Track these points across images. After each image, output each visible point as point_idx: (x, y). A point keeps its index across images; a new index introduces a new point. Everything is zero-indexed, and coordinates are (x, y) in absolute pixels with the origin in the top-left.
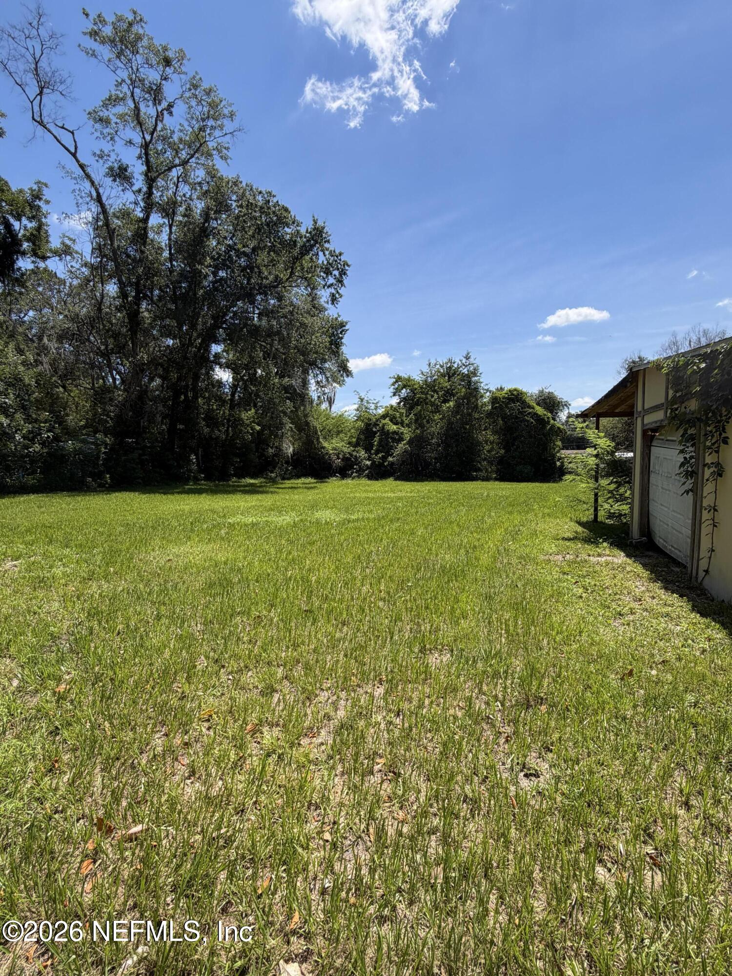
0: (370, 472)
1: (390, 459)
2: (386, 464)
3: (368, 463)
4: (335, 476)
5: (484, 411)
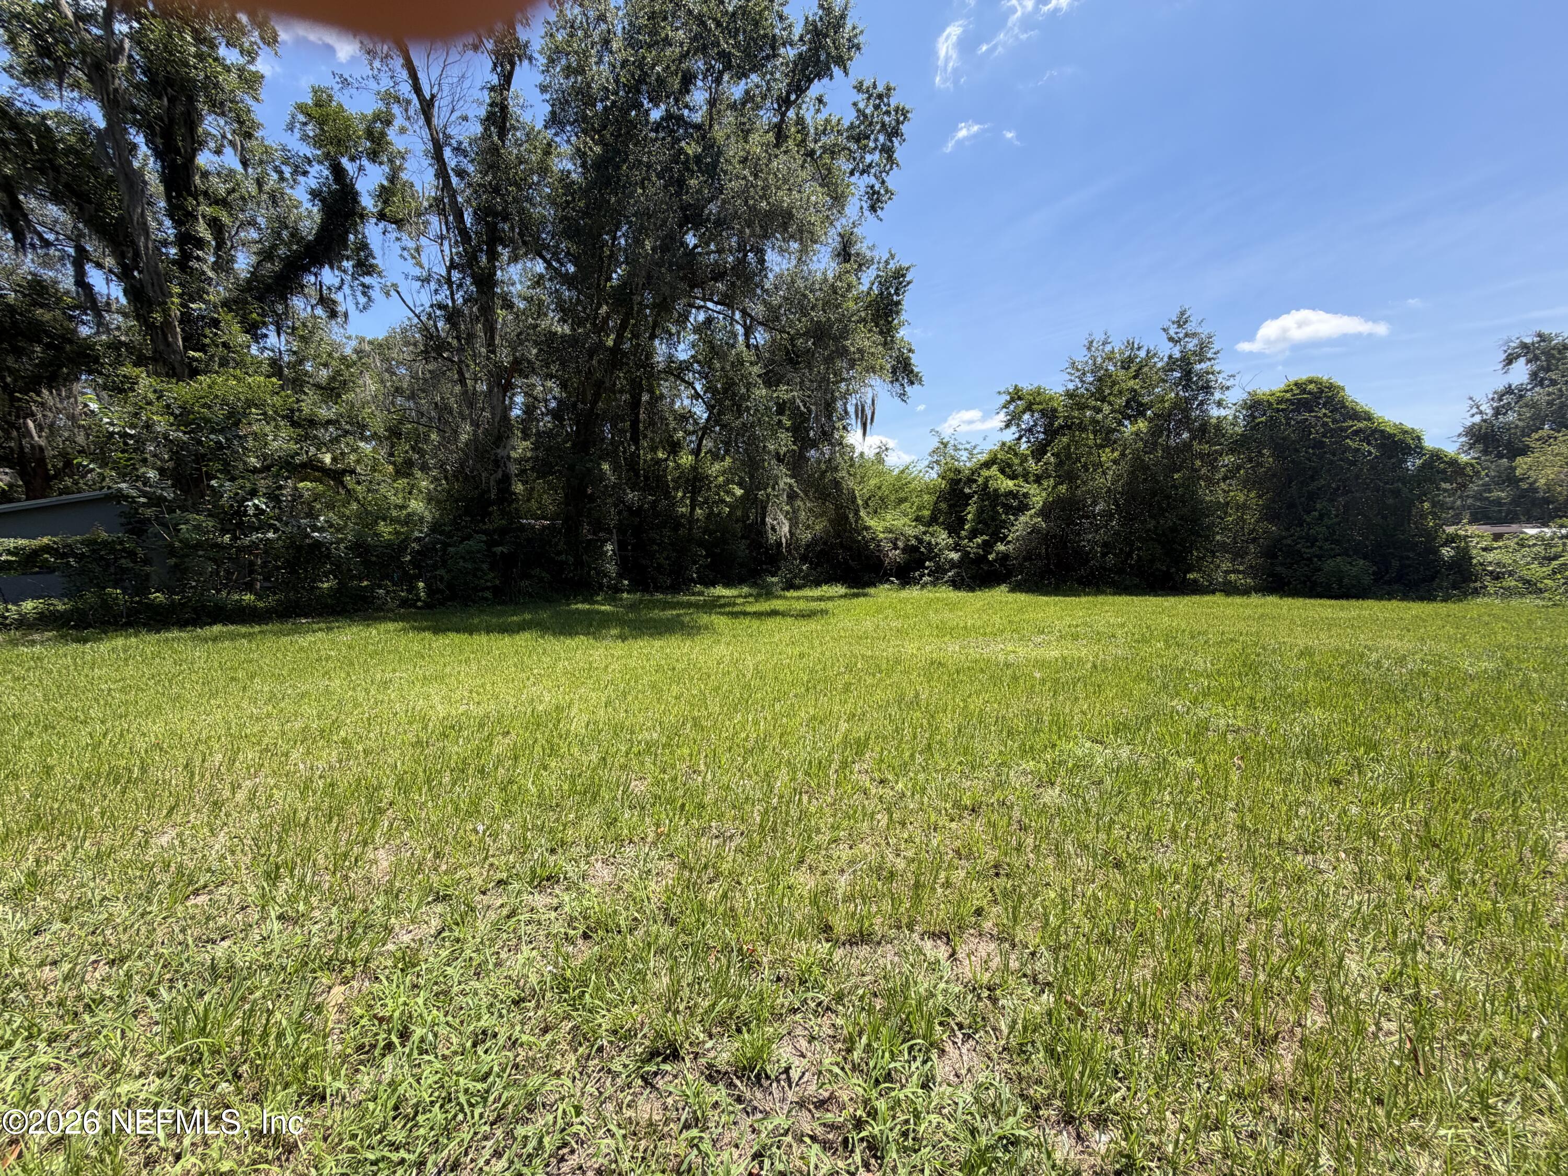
0: (958, 574)
1: (1001, 547)
2: (990, 557)
3: (955, 556)
4: (887, 581)
5: (1224, 436)
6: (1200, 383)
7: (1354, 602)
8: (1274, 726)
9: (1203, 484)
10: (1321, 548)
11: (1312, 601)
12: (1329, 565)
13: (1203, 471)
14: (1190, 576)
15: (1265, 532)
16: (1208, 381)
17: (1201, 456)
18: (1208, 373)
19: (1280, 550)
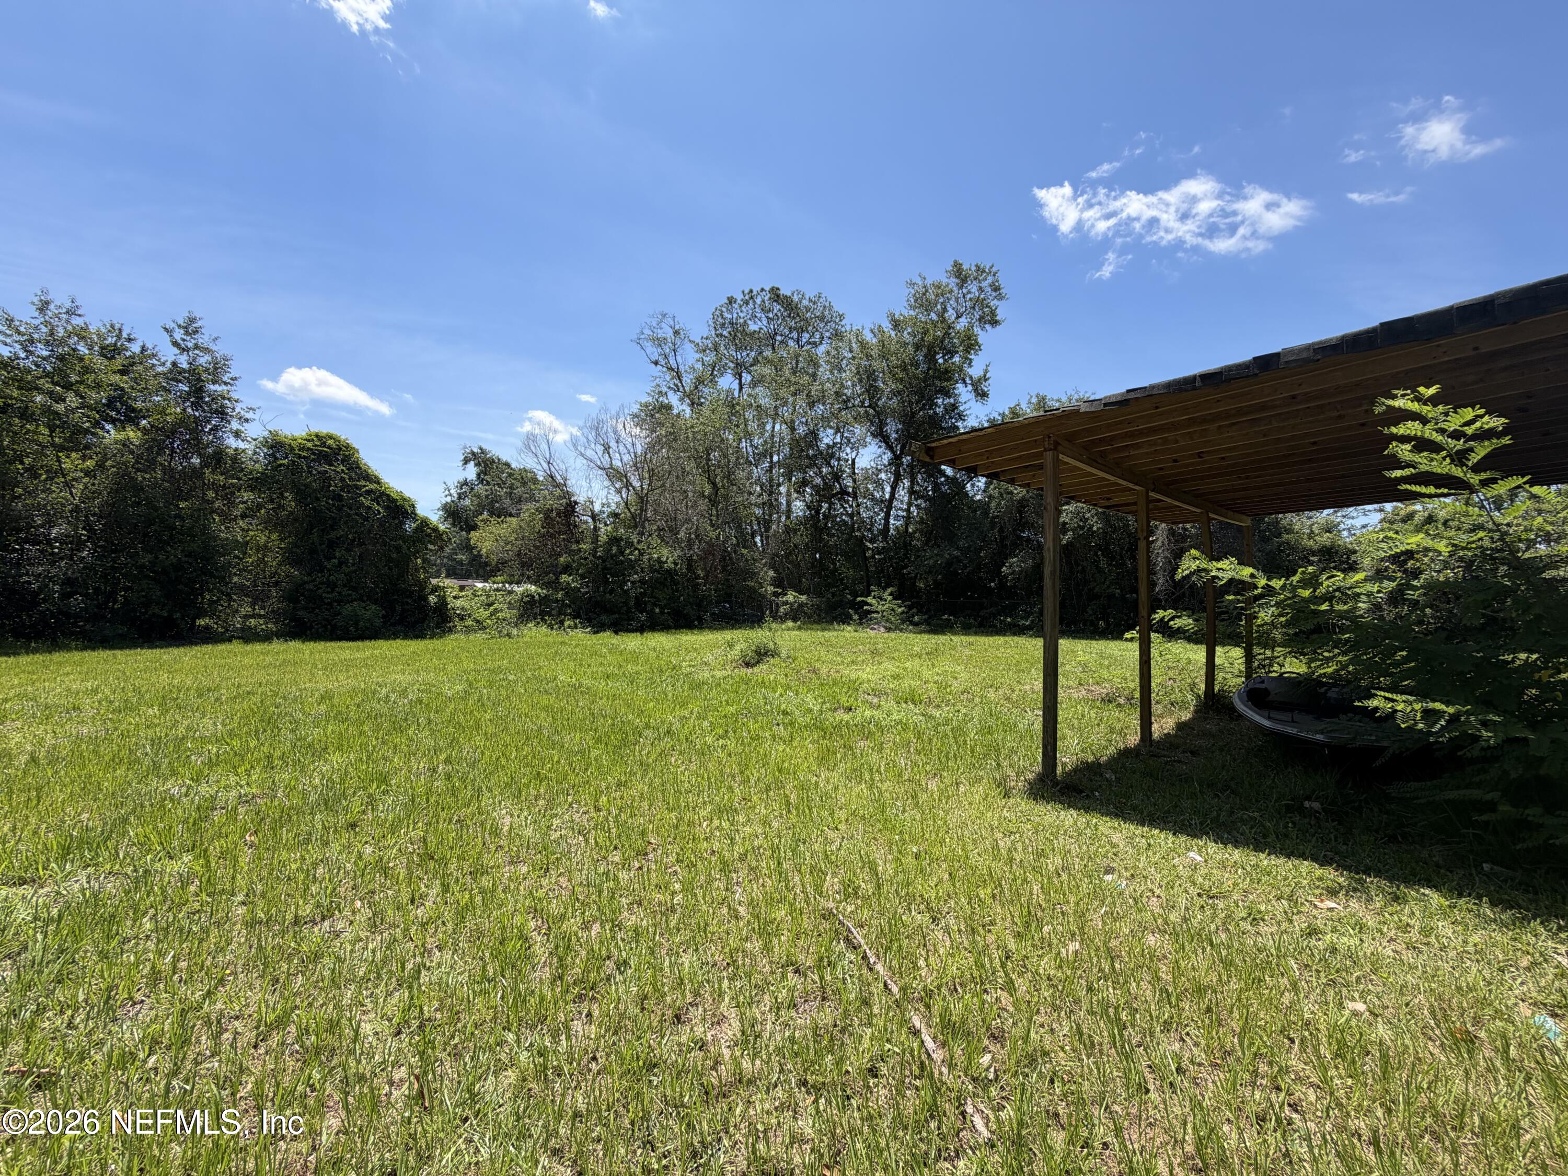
5: (242, 470)
6: (215, 406)
7: (367, 643)
8: (292, 784)
9: (217, 519)
10: (339, 593)
11: (333, 644)
12: (347, 609)
13: (217, 504)
14: (201, 622)
15: (287, 576)
16: (223, 406)
17: (214, 486)
18: (224, 398)
19: (302, 595)
